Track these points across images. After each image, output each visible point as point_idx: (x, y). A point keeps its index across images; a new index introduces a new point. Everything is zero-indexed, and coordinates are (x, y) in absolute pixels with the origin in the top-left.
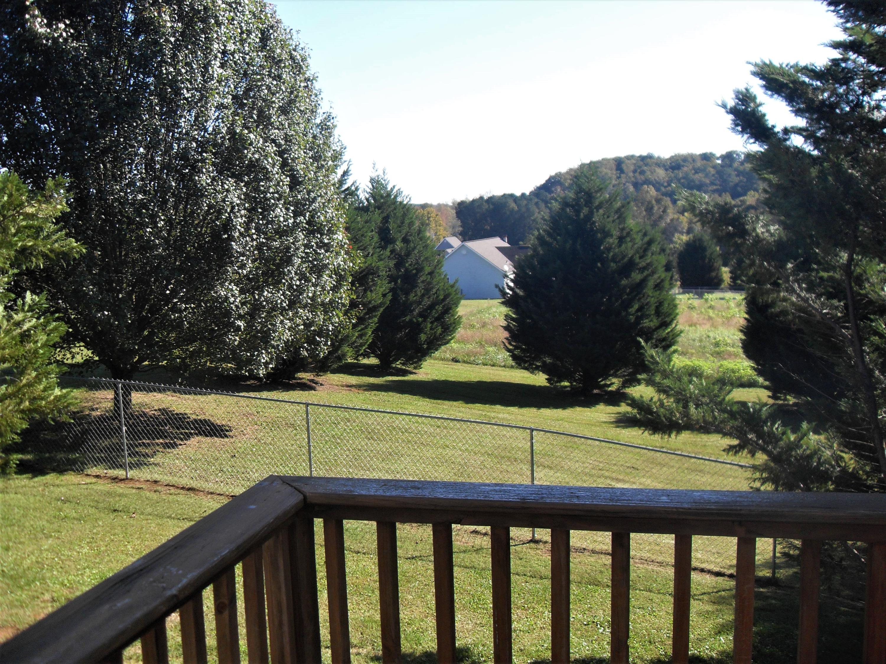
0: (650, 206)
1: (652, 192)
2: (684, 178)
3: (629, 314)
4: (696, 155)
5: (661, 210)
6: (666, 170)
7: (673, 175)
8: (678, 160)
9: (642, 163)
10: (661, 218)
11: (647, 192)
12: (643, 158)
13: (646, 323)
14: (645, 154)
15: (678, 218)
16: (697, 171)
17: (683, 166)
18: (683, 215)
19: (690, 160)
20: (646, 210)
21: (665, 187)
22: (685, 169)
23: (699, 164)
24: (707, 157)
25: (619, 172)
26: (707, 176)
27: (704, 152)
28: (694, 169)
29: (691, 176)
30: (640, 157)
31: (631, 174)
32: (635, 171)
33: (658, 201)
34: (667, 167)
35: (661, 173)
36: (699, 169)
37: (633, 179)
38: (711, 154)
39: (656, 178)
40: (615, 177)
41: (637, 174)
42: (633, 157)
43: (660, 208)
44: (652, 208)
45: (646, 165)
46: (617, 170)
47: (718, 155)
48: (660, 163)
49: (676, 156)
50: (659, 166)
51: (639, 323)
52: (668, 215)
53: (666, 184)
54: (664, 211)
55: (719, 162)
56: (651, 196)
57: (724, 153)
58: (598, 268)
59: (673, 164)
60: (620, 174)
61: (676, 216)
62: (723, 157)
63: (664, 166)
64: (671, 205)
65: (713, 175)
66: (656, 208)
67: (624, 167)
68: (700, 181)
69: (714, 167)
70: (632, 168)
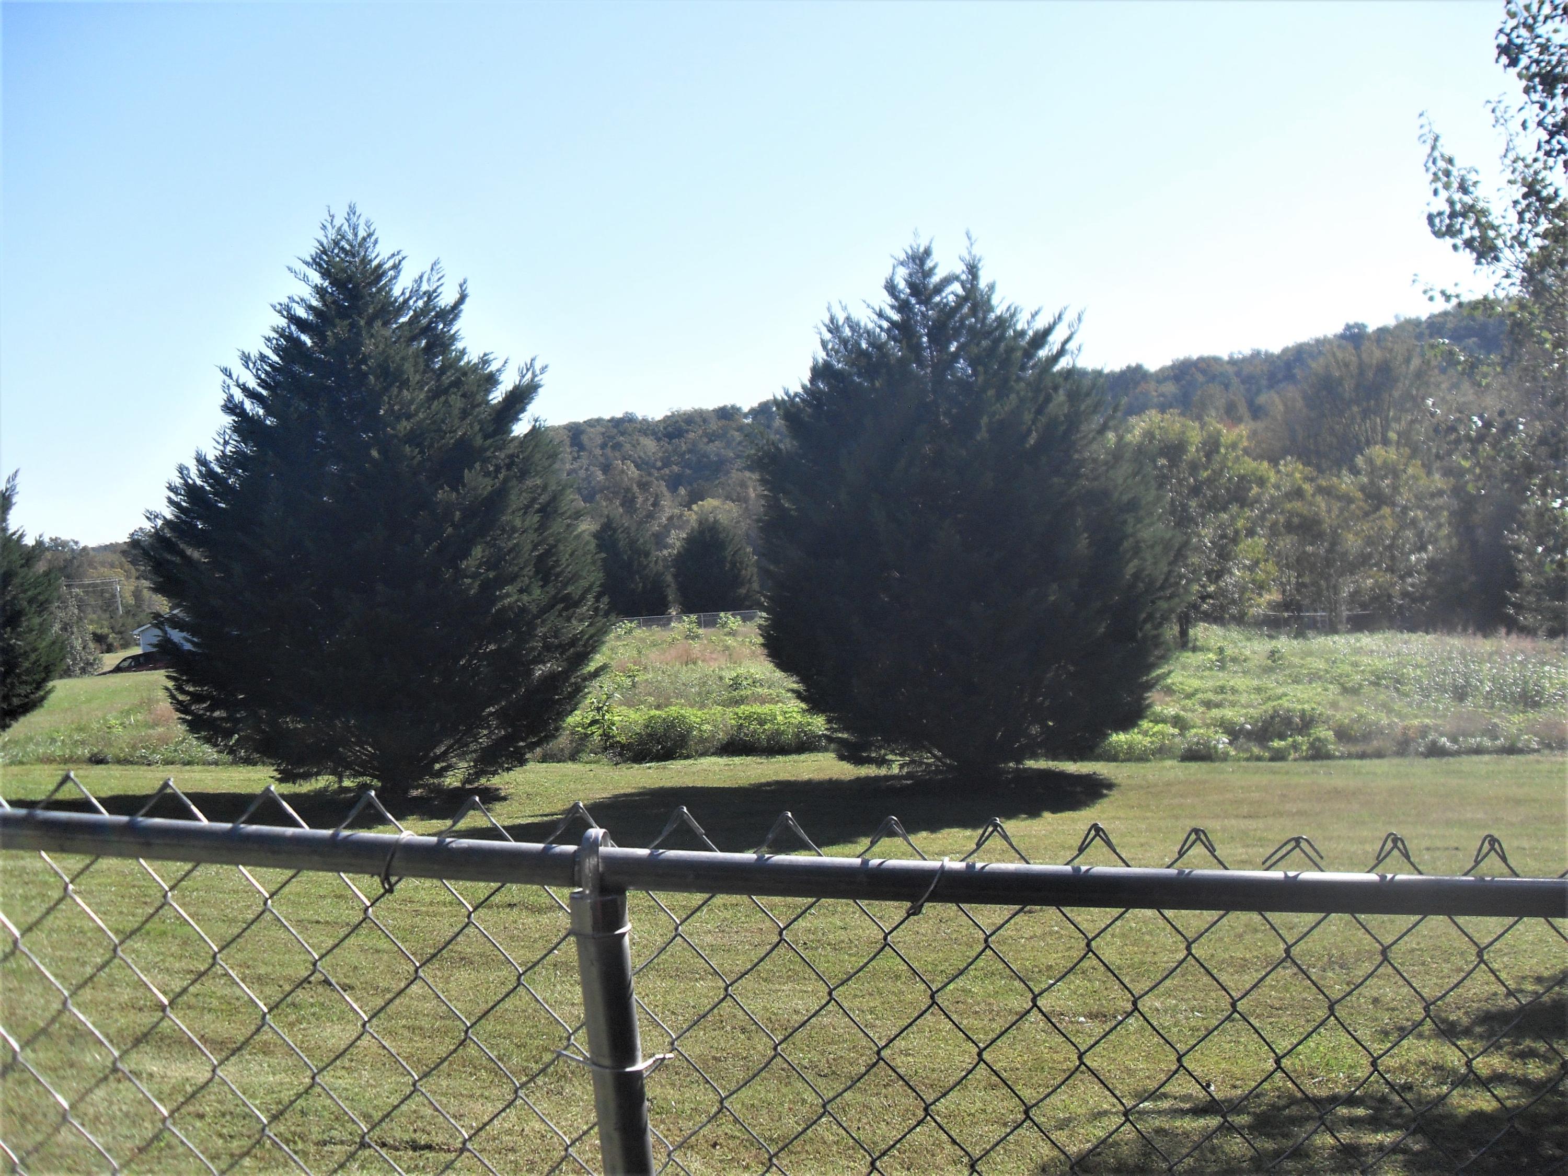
0: (629, 495)
1: (632, 471)
2: (690, 451)
3: (460, 574)
4: (707, 411)
5: (650, 503)
6: (658, 440)
7: (670, 448)
8: (677, 422)
9: (615, 431)
10: (650, 516)
11: (623, 471)
12: (616, 423)
13: (510, 596)
14: (619, 415)
15: (681, 516)
16: (712, 438)
17: (687, 431)
18: (690, 509)
19: (698, 420)
20: (622, 505)
21: (659, 469)
22: (691, 435)
23: (714, 426)
24: (726, 414)
25: (576, 448)
26: (728, 444)
27: (721, 405)
28: (705, 434)
29: (702, 446)
30: (612, 420)
31: (598, 452)
32: (603, 446)
33: (644, 486)
34: (660, 435)
35: (650, 445)
36: (713, 434)
37: (602, 460)
38: (733, 407)
39: (642, 454)
40: (570, 457)
41: (608, 451)
42: (599, 421)
43: (647, 499)
44: (633, 500)
45: (622, 434)
46: (572, 445)
47: (746, 409)
48: (647, 428)
49: (673, 415)
50: (646, 435)
51: (494, 600)
52: (662, 510)
53: (659, 464)
54: (655, 504)
55: (749, 421)
56: (631, 479)
57: (755, 404)
58: (372, 461)
59: (670, 429)
60: (578, 452)
61: (677, 511)
62: (754, 412)
63: (654, 433)
64: (667, 494)
65: (740, 443)
66: (640, 500)
67: (584, 439)
68: (717, 455)
69: (740, 428)
70: (599, 441)
